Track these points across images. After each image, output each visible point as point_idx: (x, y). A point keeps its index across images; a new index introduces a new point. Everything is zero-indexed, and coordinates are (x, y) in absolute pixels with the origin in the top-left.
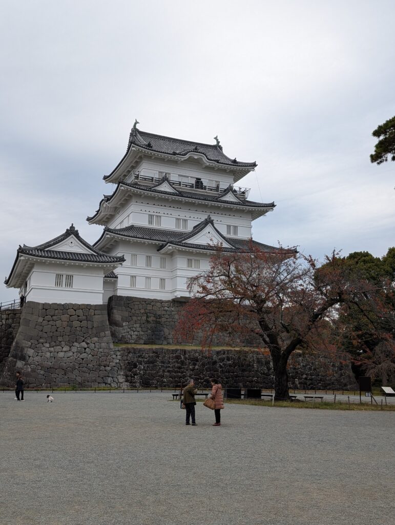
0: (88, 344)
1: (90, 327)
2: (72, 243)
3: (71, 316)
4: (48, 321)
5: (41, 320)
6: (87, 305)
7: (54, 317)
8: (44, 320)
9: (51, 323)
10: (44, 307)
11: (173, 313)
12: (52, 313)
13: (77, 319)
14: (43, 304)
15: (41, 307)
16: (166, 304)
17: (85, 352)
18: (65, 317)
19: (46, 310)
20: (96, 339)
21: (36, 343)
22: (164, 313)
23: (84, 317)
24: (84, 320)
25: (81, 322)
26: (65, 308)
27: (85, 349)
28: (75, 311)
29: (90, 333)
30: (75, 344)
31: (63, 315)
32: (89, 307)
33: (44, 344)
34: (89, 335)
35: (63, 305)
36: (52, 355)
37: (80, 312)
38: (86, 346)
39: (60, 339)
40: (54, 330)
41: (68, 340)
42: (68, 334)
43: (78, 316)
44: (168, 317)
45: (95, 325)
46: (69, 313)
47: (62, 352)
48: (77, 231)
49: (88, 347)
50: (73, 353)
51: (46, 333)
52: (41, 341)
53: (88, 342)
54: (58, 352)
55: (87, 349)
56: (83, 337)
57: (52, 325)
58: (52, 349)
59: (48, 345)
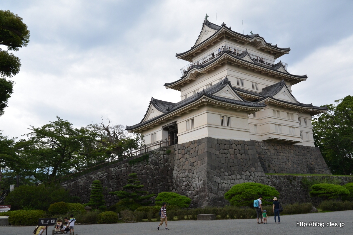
0: (250, 172)
1: (248, 159)
2: (227, 91)
3: (235, 150)
4: (222, 154)
5: (218, 153)
6: (243, 141)
7: (225, 150)
8: (220, 153)
9: (224, 155)
10: (219, 142)
11: (267, 151)
12: (223, 148)
13: (239, 153)
14: (218, 140)
15: (216, 142)
16: (261, 144)
17: (250, 180)
18: (232, 151)
19: (219, 144)
20: (253, 169)
21: (220, 172)
22: (261, 150)
23: (243, 151)
24: (243, 154)
25: (241, 155)
26: (230, 143)
27: (249, 176)
28: (236, 145)
29: (249, 163)
30: (243, 173)
31: (230, 149)
32: (244, 143)
33: (225, 173)
34: (249, 166)
35: (229, 141)
36: (232, 182)
37: (239, 147)
38: (250, 175)
39: (233, 169)
40: (228, 162)
41: (238, 169)
42: (237, 164)
43: (239, 150)
44: (264, 153)
45: (251, 158)
46: (233, 148)
47: (237, 179)
48: (230, 82)
49: (251, 175)
50: (244, 180)
51: (223, 163)
52: (222, 170)
53: (250, 171)
54: (234, 180)
55: (251, 176)
56: (246, 167)
57: (225, 158)
58: (230, 177)
59: (227, 174)
